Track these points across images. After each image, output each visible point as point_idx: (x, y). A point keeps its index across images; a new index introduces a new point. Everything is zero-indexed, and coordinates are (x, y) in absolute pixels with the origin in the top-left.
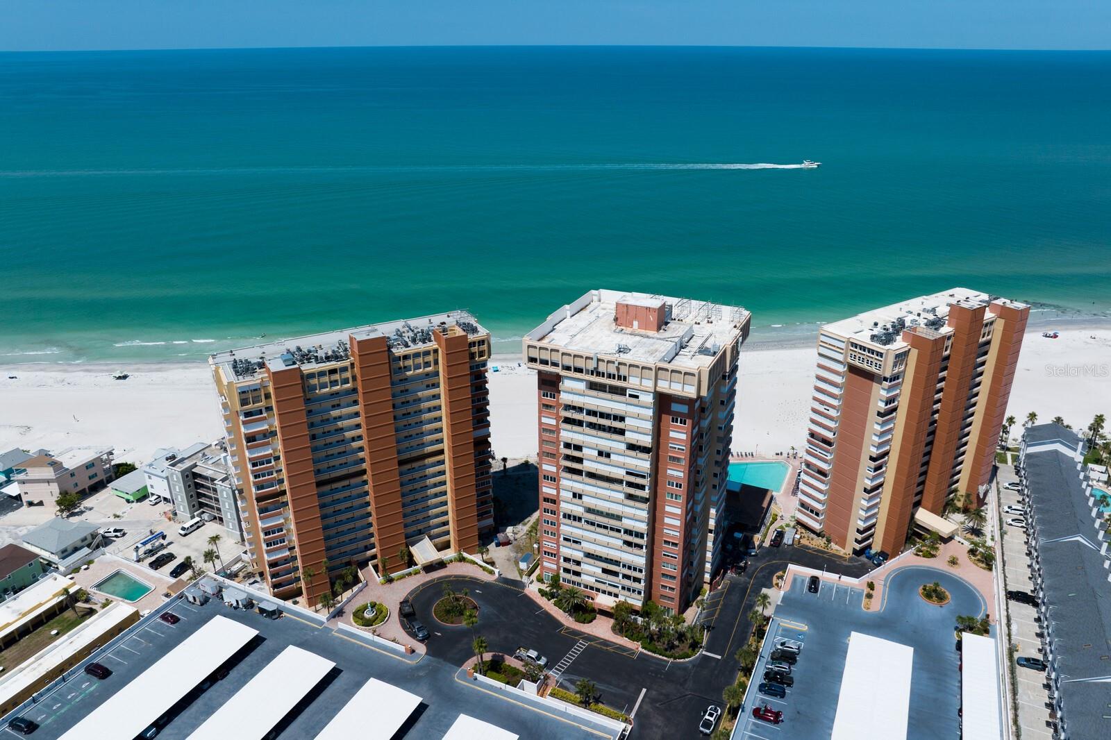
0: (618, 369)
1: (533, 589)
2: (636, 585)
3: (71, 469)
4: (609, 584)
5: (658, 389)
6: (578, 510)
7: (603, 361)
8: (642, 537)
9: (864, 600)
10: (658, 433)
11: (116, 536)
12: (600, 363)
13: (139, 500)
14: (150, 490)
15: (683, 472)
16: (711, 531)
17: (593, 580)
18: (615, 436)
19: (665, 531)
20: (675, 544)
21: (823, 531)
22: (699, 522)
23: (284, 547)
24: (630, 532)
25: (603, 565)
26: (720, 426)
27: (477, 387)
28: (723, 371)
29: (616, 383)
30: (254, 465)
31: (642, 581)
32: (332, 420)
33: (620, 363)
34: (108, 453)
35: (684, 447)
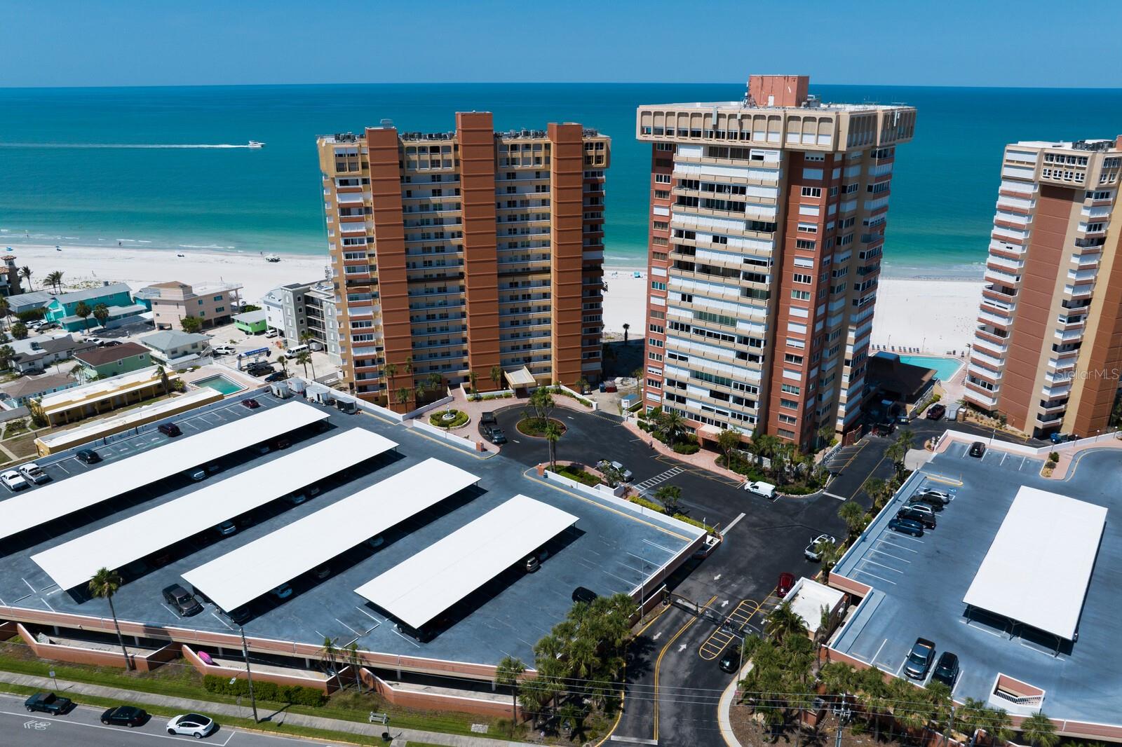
0: (741, 125)
1: (631, 423)
2: (748, 410)
3: (199, 295)
4: (717, 411)
5: (787, 146)
6: (686, 317)
7: (724, 116)
8: (759, 346)
9: (1043, 469)
10: (785, 205)
11: (227, 353)
12: (721, 120)
13: (257, 334)
14: (269, 324)
15: (813, 260)
16: (847, 363)
17: (699, 406)
18: (733, 214)
19: (789, 342)
20: (799, 359)
21: (997, 411)
22: (832, 343)
23: (372, 345)
24: (744, 340)
25: (713, 386)
26: (865, 220)
27: (592, 199)
28: (872, 144)
29: (738, 143)
30: (346, 242)
31: (756, 404)
32: (431, 207)
33: (744, 117)
34: (236, 290)
35: (815, 227)
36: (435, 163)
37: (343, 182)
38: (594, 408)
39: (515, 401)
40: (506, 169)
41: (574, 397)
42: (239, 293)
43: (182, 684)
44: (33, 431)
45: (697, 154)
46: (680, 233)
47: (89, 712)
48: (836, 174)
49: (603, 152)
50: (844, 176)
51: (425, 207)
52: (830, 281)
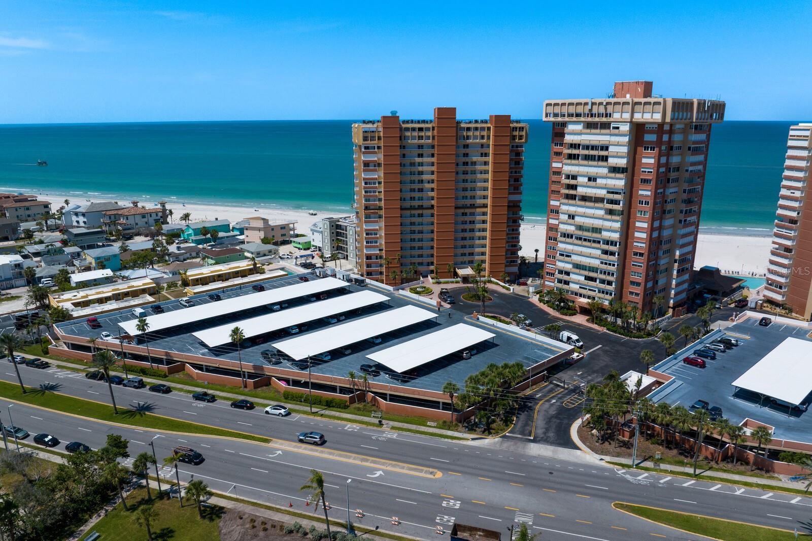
0: (606, 109)
1: (535, 299)
2: (608, 287)
3: (272, 225)
4: (589, 290)
5: (634, 120)
6: (571, 229)
7: (595, 104)
8: (616, 245)
9: (809, 334)
10: (633, 157)
11: (288, 258)
12: (594, 106)
13: (305, 249)
14: (312, 243)
15: (651, 191)
16: (676, 261)
18: (601, 163)
19: (635, 244)
20: (641, 255)
21: (786, 304)
22: (665, 247)
23: (377, 247)
24: (607, 242)
25: (586, 273)
26: (686, 168)
27: (516, 162)
28: (690, 121)
29: (604, 119)
30: (366, 183)
31: (614, 284)
32: (417, 164)
33: (608, 104)
34: (294, 224)
35: (652, 170)
36: (420, 138)
37: (366, 148)
38: (512, 291)
39: (461, 285)
40: (462, 142)
41: (499, 285)
42: (295, 226)
43: (272, 395)
44: (181, 288)
45: (579, 127)
46: (568, 177)
47: (224, 403)
48: (665, 138)
49: (524, 133)
50: (672, 139)
51: (413, 164)
52: (662, 207)
